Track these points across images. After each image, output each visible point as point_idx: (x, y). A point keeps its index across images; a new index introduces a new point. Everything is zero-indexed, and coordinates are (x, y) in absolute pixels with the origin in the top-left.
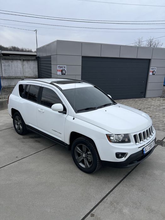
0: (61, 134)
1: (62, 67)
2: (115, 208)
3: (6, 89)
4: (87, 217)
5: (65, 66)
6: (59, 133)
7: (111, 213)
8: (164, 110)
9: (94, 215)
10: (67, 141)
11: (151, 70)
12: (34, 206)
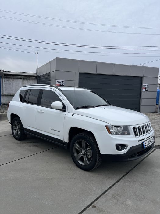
0: (60, 132)
1: (60, 82)
2: (117, 200)
3: (6, 105)
4: (88, 209)
5: (63, 81)
6: (58, 131)
7: (113, 205)
8: (159, 122)
9: (95, 206)
10: (66, 140)
11: (143, 87)
12: (31, 199)
